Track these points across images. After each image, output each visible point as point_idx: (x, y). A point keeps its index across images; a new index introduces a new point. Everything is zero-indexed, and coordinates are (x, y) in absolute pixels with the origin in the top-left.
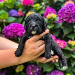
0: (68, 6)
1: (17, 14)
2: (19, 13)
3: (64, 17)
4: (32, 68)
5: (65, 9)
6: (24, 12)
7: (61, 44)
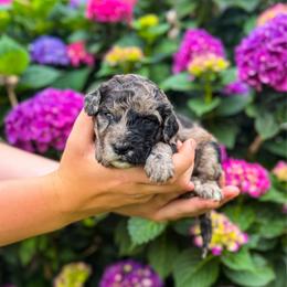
0: (279, 24)
1: (66, 55)
2: (71, 53)
3: (262, 68)
4: (124, 274)
5: (267, 34)
6: (95, 48)
7: (246, 179)
